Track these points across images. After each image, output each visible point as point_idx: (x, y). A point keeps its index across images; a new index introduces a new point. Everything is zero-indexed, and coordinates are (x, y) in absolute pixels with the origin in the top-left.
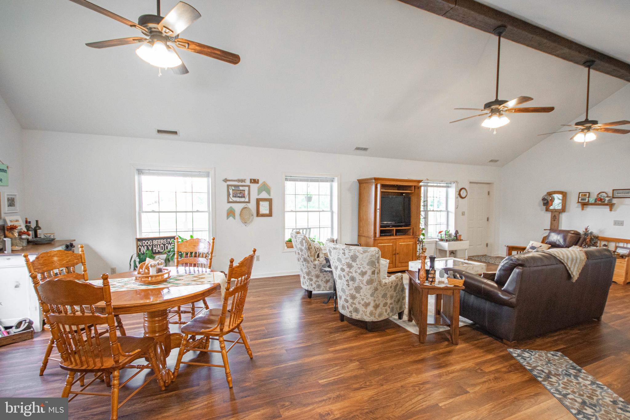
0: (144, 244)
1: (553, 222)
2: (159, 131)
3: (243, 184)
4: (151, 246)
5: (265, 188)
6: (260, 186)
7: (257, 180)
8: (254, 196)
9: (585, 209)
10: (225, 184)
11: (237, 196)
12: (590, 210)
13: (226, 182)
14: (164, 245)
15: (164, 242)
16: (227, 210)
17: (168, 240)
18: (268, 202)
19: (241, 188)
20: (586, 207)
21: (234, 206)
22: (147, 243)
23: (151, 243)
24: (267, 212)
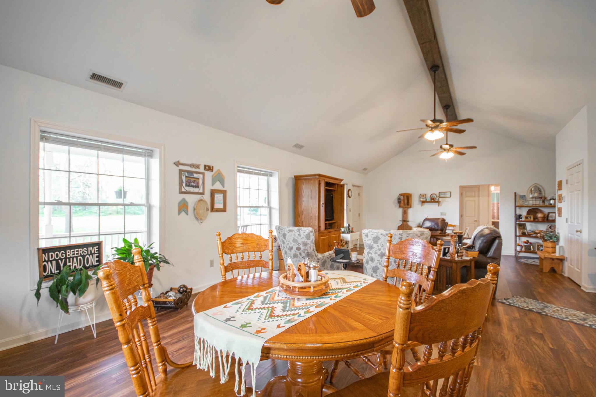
0: (52, 257)
1: (404, 215)
2: (95, 77)
3: (197, 170)
4: (64, 260)
5: (219, 178)
6: (214, 174)
7: (211, 167)
8: (209, 187)
9: (423, 205)
10: (176, 169)
11: (190, 185)
12: (426, 205)
13: (178, 166)
14: (84, 257)
15: (83, 252)
16: (179, 203)
17: (89, 249)
18: (222, 194)
19: (195, 175)
20: (424, 204)
21: (187, 197)
22: (57, 255)
23: (64, 255)
24: (221, 206)
